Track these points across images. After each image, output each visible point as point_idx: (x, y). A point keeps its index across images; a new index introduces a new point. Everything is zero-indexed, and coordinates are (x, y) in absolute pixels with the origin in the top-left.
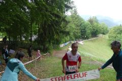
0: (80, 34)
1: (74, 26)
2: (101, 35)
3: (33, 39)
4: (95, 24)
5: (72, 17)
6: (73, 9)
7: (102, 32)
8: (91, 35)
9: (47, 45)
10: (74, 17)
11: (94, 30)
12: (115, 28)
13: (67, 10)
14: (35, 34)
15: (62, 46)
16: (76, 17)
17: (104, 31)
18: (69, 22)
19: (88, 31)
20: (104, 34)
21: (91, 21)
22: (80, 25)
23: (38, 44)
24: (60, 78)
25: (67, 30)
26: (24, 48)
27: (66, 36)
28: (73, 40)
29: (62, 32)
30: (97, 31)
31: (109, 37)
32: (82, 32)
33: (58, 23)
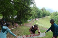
0: (37, 16)
1: (34, 12)
2: (47, 16)
4: (44, 11)
5: (34, 7)
6: (34, 4)
8: (42, 16)
10: (34, 8)
11: (44, 14)
12: (54, 13)
13: (31, 4)
14: (16, 15)
15: (28, 21)
16: (35, 8)
17: (48, 14)
18: (32, 10)
19: (41, 14)
20: (48, 16)
21: (42, 10)
22: (37, 11)
25: (31, 14)
26: (10, 22)
27: (31, 16)
28: (34, 18)
29: (29, 14)
30: (45, 14)
32: (38, 15)
33: (27, 10)
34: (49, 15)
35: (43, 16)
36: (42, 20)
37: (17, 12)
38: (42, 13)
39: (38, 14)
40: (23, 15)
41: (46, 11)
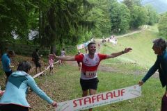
0: (110, 26)
1: (100, 12)
2: (145, 27)
3: (30, 38)
7: (148, 21)
9: (57, 47)
11: (134, 17)
14: (34, 29)
18: (93, 5)
20: (150, 24)
21: (128, 3)
22: (110, 10)
23: (42, 46)
24: (87, 100)
25: (89, 19)
28: (98, 36)
30: (139, 19)
31: (160, 30)
32: (113, 22)
34: (152, 21)
35: (130, 25)
36: (128, 40)
37: (39, 17)
38: (129, 14)
39: (115, 20)
40: (60, 27)
41: (140, 5)
